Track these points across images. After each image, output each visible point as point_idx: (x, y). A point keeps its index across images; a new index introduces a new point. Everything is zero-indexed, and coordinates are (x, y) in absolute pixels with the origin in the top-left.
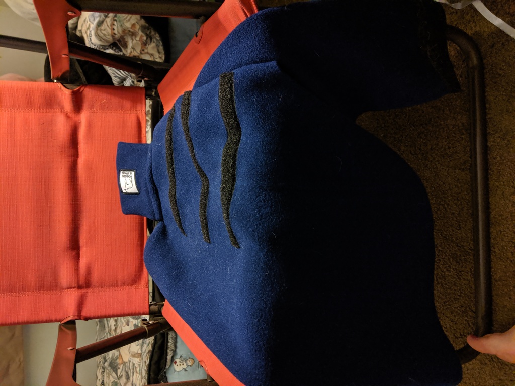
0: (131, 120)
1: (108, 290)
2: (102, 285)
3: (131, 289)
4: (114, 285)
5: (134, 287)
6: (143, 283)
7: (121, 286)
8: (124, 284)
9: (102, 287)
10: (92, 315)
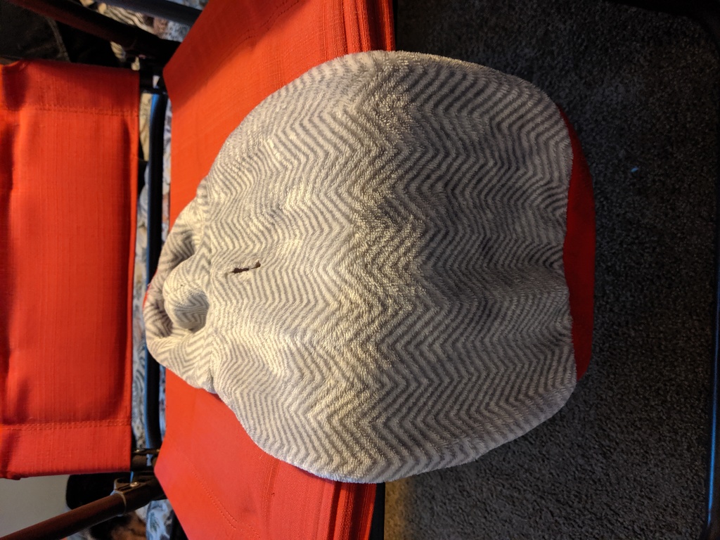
0: (111, 126)
1: (58, 427)
2: (47, 419)
3: (100, 426)
4: (70, 418)
5: (105, 423)
6: (121, 417)
7: (83, 420)
8: (87, 418)
9: (47, 422)
10: (27, 470)
